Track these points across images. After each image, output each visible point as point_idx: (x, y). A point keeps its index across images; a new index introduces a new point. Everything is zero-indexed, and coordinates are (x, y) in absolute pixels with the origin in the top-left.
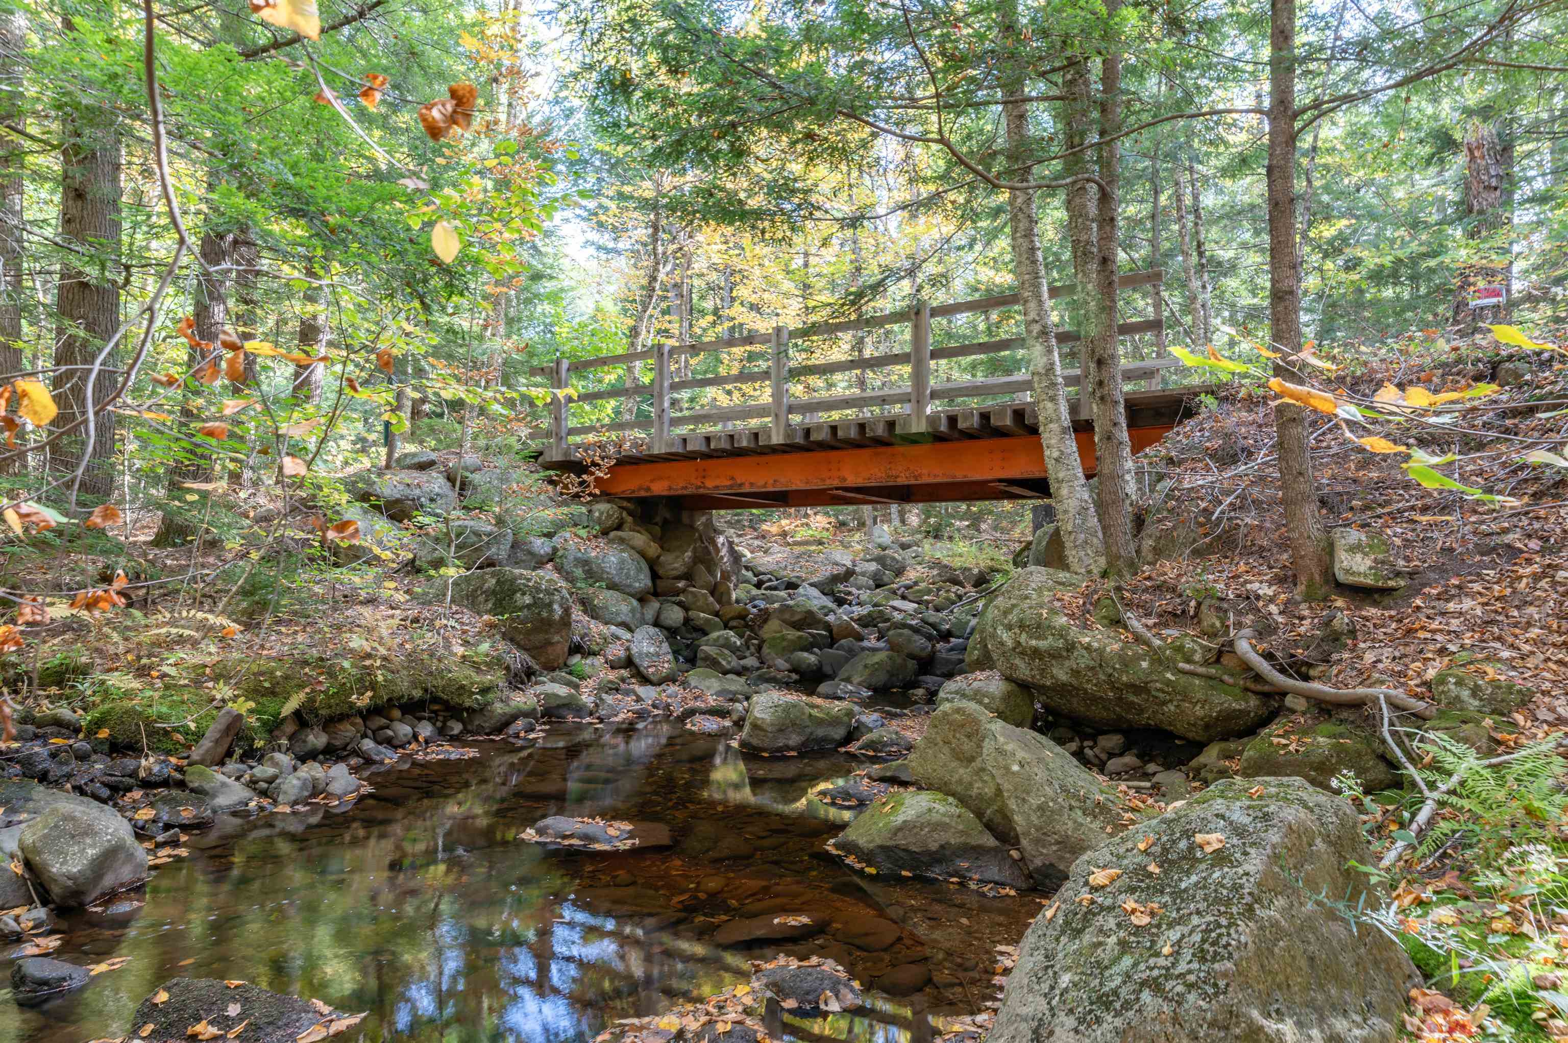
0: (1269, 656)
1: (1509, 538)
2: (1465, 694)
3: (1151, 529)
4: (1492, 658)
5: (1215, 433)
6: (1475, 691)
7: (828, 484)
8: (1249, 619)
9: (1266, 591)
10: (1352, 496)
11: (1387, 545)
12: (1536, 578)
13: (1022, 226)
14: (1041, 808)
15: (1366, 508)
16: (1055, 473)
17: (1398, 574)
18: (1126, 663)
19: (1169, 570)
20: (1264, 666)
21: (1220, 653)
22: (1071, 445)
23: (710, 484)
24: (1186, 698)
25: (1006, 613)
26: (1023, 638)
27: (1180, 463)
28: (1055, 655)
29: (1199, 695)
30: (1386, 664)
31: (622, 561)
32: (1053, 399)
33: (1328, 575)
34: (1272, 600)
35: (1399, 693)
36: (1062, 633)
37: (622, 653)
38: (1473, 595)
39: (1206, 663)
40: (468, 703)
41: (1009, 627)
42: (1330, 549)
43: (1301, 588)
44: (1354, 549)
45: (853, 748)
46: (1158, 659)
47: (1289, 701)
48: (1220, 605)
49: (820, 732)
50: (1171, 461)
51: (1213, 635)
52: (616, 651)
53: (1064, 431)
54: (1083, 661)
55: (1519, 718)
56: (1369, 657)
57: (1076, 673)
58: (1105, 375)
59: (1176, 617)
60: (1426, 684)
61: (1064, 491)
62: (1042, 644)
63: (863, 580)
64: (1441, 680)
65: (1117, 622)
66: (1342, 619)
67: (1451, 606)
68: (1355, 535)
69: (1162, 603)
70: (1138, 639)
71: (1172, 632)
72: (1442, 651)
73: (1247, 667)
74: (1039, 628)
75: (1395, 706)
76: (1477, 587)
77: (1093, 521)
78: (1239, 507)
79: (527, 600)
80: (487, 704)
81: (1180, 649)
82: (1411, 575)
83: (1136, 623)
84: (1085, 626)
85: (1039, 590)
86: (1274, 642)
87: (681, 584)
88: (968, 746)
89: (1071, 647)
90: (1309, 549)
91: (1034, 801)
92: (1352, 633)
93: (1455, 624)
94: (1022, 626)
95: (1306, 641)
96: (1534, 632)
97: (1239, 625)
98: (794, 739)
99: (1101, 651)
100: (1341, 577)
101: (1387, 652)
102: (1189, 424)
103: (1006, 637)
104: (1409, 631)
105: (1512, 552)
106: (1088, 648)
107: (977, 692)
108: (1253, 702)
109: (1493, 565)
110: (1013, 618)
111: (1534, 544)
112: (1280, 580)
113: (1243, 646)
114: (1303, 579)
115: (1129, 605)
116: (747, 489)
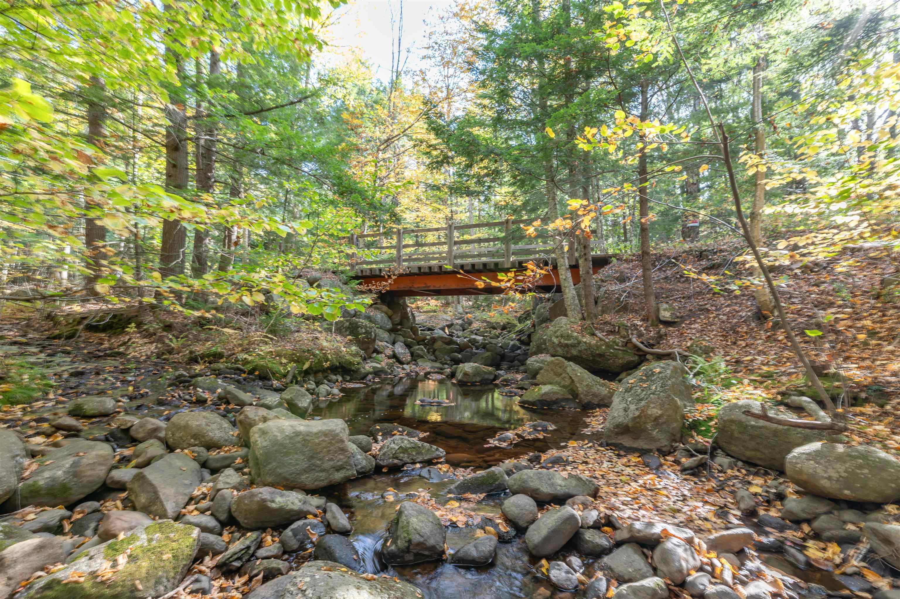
0: (642, 343)
1: (707, 306)
2: (698, 349)
3: (600, 304)
4: (704, 340)
5: (617, 272)
6: (701, 348)
7: (466, 286)
8: (635, 332)
9: (639, 323)
10: (662, 293)
11: (674, 308)
12: (714, 317)
13: (552, 195)
14: (587, 385)
15: (667, 297)
16: (563, 284)
17: (678, 317)
18: (598, 347)
19: (607, 317)
20: (641, 346)
21: (627, 343)
22: (569, 274)
23: (416, 286)
24: (617, 357)
25: (555, 332)
26: (562, 341)
27: (606, 281)
28: (573, 346)
29: (621, 356)
30: (676, 343)
31: (382, 317)
32: (563, 258)
33: (658, 317)
34: (641, 326)
35: (680, 350)
36: (576, 338)
37: (391, 353)
38: (698, 323)
39: (623, 346)
40: (353, 368)
41: (557, 337)
42: (658, 310)
43: (650, 322)
44: (665, 310)
45: (497, 382)
46: (608, 345)
47: (648, 357)
48: (626, 328)
49: (486, 376)
50: (603, 281)
51: (624, 337)
52: (389, 352)
53: (567, 269)
54: (583, 347)
55: (711, 354)
56: (671, 341)
57: (580, 351)
58: (586, 251)
59: (611, 332)
60: (688, 347)
61: (567, 291)
62: (569, 342)
63: (458, 327)
64: (692, 345)
65: (593, 334)
66: (663, 331)
67: (693, 326)
68: (665, 306)
69: (608, 328)
70: (601, 339)
71: (611, 337)
72: (691, 339)
73: (635, 347)
74: (569, 337)
75: (679, 354)
76: (699, 321)
77: (577, 302)
78: (629, 296)
79: (364, 331)
80: (359, 369)
81: (615, 342)
82: (681, 317)
83: (599, 335)
84: (583, 336)
85: (566, 324)
86: (643, 339)
87: (399, 327)
88: (560, 371)
89: (579, 343)
90: (652, 310)
91: (585, 384)
92: (666, 335)
93: (694, 331)
94: (562, 336)
95: (652, 338)
96: (714, 333)
97: (632, 334)
98: (478, 379)
99: (590, 343)
100: (662, 319)
101: (676, 340)
102: (607, 267)
103: (555, 340)
104: (682, 334)
105: (708, 311)
106: (585, 343)
107: (543, 360)
108: (637, 358)
109: (703, 314)
110: (558, 334)
111: (714, 308)
112: (642, 320)
113: (634, 340)
114: (650, 320)
115: (596, 329)
116: (432, 288)
